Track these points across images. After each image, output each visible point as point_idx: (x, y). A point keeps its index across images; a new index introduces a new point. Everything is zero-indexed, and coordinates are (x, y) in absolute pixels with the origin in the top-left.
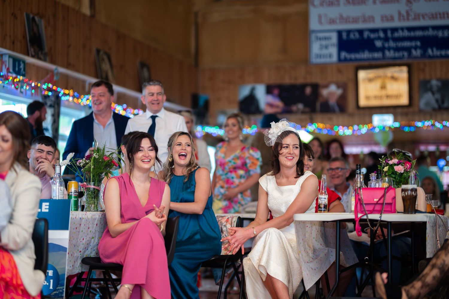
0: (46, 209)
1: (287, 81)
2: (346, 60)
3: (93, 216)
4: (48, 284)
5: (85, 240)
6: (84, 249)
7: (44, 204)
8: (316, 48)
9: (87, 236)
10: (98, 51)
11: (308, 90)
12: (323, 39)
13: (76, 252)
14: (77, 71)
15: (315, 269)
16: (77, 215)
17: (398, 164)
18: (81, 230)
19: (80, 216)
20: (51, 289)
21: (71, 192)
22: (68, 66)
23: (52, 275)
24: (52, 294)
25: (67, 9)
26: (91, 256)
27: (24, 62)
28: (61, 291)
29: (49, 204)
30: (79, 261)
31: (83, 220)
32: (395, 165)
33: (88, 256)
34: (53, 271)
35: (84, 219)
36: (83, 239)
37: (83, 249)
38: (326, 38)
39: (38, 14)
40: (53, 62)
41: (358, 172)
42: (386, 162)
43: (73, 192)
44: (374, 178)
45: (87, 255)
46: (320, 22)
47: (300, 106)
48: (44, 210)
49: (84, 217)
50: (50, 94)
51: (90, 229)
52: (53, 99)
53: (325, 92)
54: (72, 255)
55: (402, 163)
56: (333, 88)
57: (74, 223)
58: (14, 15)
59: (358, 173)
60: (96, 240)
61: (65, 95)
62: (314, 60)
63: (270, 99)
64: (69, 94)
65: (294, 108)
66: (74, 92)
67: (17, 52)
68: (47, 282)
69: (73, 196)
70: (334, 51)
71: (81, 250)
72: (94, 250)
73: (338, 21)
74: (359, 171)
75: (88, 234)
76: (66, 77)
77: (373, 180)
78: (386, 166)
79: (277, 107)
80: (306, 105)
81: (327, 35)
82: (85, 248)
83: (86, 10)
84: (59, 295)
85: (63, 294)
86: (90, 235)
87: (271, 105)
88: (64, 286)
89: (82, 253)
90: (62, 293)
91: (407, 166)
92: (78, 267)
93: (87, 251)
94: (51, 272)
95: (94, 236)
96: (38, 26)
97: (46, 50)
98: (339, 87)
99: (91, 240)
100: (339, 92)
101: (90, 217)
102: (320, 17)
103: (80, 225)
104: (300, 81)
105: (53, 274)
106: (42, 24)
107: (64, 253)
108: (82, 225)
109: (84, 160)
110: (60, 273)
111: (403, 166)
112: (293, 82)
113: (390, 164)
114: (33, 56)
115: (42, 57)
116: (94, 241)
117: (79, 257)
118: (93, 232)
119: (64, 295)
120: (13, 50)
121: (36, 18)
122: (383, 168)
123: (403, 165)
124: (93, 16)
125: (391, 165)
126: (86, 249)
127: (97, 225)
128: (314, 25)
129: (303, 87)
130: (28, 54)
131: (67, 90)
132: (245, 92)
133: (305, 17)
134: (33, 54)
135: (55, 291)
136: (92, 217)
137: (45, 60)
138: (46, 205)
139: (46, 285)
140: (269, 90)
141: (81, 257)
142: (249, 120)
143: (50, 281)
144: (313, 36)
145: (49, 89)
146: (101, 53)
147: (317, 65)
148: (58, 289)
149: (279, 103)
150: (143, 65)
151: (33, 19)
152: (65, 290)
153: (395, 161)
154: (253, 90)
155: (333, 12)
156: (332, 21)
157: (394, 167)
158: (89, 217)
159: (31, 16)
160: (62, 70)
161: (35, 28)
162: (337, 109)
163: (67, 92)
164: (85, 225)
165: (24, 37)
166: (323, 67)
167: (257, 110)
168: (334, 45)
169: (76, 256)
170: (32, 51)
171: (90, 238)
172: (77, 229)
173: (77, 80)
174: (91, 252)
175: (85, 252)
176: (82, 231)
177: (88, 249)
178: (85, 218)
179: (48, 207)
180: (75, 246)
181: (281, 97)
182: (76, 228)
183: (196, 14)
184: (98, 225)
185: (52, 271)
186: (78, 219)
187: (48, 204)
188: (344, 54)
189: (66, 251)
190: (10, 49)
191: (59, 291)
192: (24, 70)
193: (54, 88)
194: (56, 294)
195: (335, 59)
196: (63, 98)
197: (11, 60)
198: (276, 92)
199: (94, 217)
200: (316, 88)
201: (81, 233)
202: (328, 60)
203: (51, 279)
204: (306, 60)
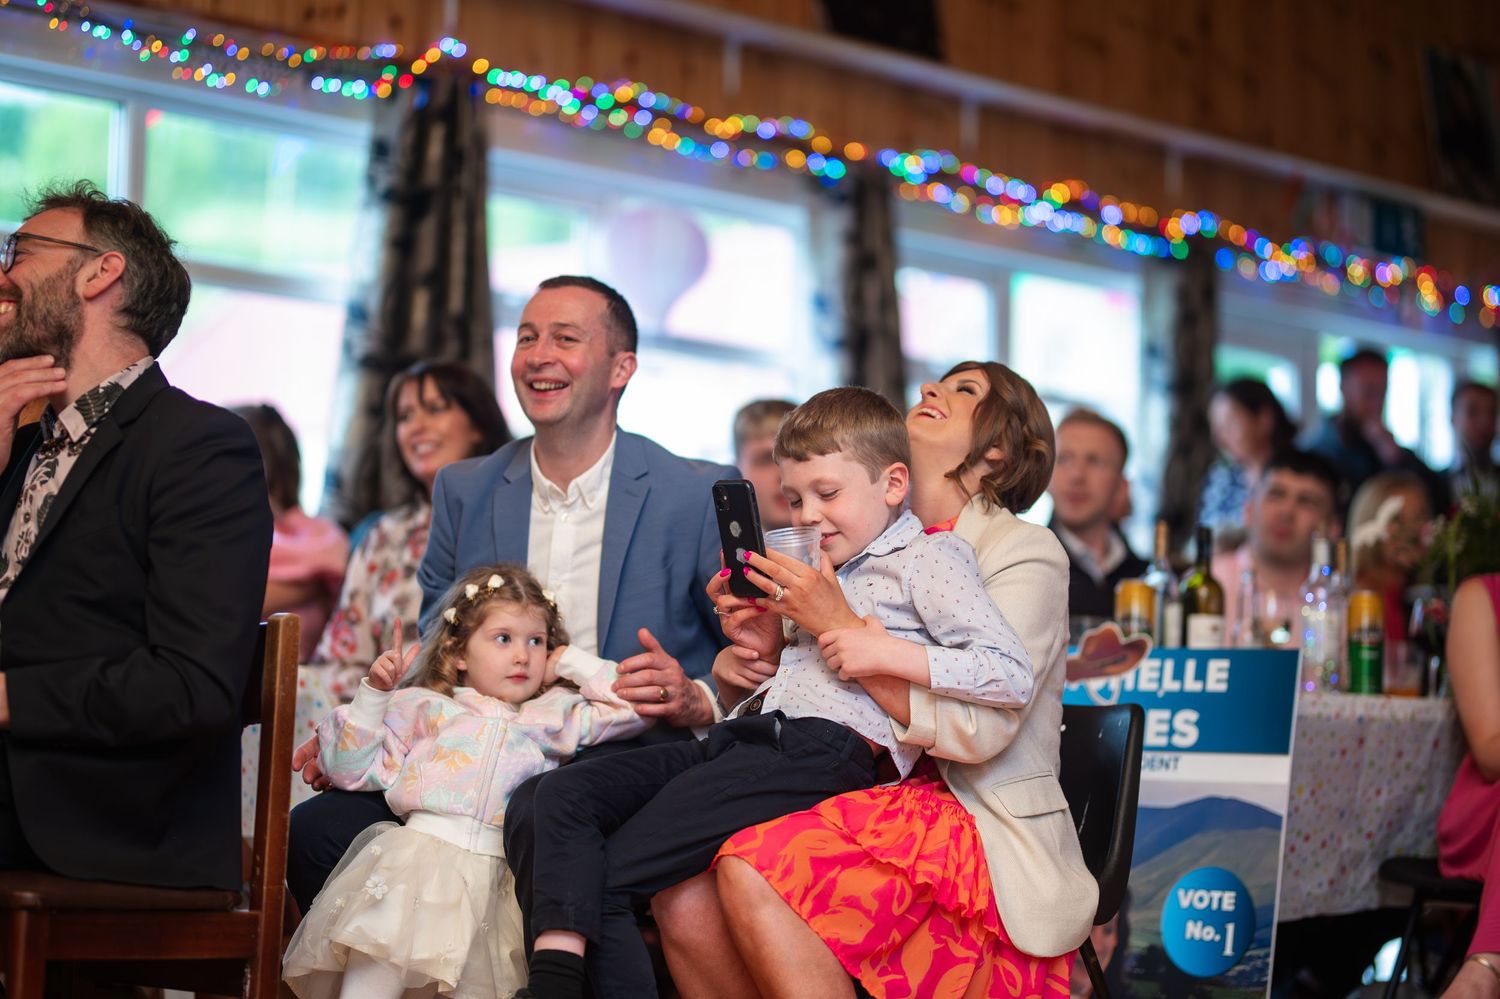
0: (1218, 681)
3: (1417, 715)
4: (1217, 938)
5: (1384, 795)
6: (1385, 825)
7: (1214, 665)
9: (1395, 782)
13: (1349, 836)
18: (1366, 760)
19: (1361, 711)
20: (1227, 957)
21: (1358, 633)
23: (1231, 908)
24: (1231, 973)
27: (1417, 215)
28: (1259, 963)
29: (1231, 665)
30: (1369, 870)
31: (1375, 727)
33: (1404, 854)
34: (1238, 895)
35: (1376, 724)
36: (1378, 792)
37: (1381, 827)
43: (1365, 631)
45: (1400, 850)
48: (1213, 686)
49: (1376, 714)
51: (1407, 759)
54: (1324, 844)
58: (1381, 58)
60: (1436, 798)
68: (1216, 933)
69: (1365, 644)
71: (1372, 829)
75: (1397, 775)
82: (1390, 824)
84: (1251, 980)
85: (1266, 975)
86: (1409, 780)
88: (1269, 946)
89: (1376, 840)
90: (1263, 971)
92: (1366, 888)
93: (1401, 835)
94: (1230, 898)
95: (1424, 782)
99: (1414, 798)
101: (1406, 716)
103: (1361, 741)
105: (1235, 906)
107: (1272, 831)
108: (1371, 743)
114: (1450, 192)
116: (1428, 799)
117: (1367, 855)
118: (1422, 770)
119: (1269, 978)
126: (1394, 826)
127: (1435, 744)
134: (1452, 182)
135: (1238, 963)
136: (1413, 718)
138: (1219, 670)
139: (1213, 939)
141: (1374, 855)
143: (1225, 928)
148: (1251, 958)
152: (1271, 960)
158: (1400, 715)
164: (1381, 743)
165: (1420, 128)
169: (1349, 851)
171: (1406, 788)
172: (1346, 754)
174: (1416, 842)
175: (1389, 837)
176: (1372, 763)
177: (1401, 828)
178: (1383, 720)
179: (1225, 675)
180: (1342, 815)
182: (1343, 752)
184: (1442, 745)
185: (1233, 894)
186: (1348, 720)
187: (1227, 663)
189: (1279, 827)
190: (1363, 170)
191: (1252, 963)
192: (1418, 237)
194: (1241, 973)
199: (1421, 718)
201: (1365, 771)
203: (1228, 922)
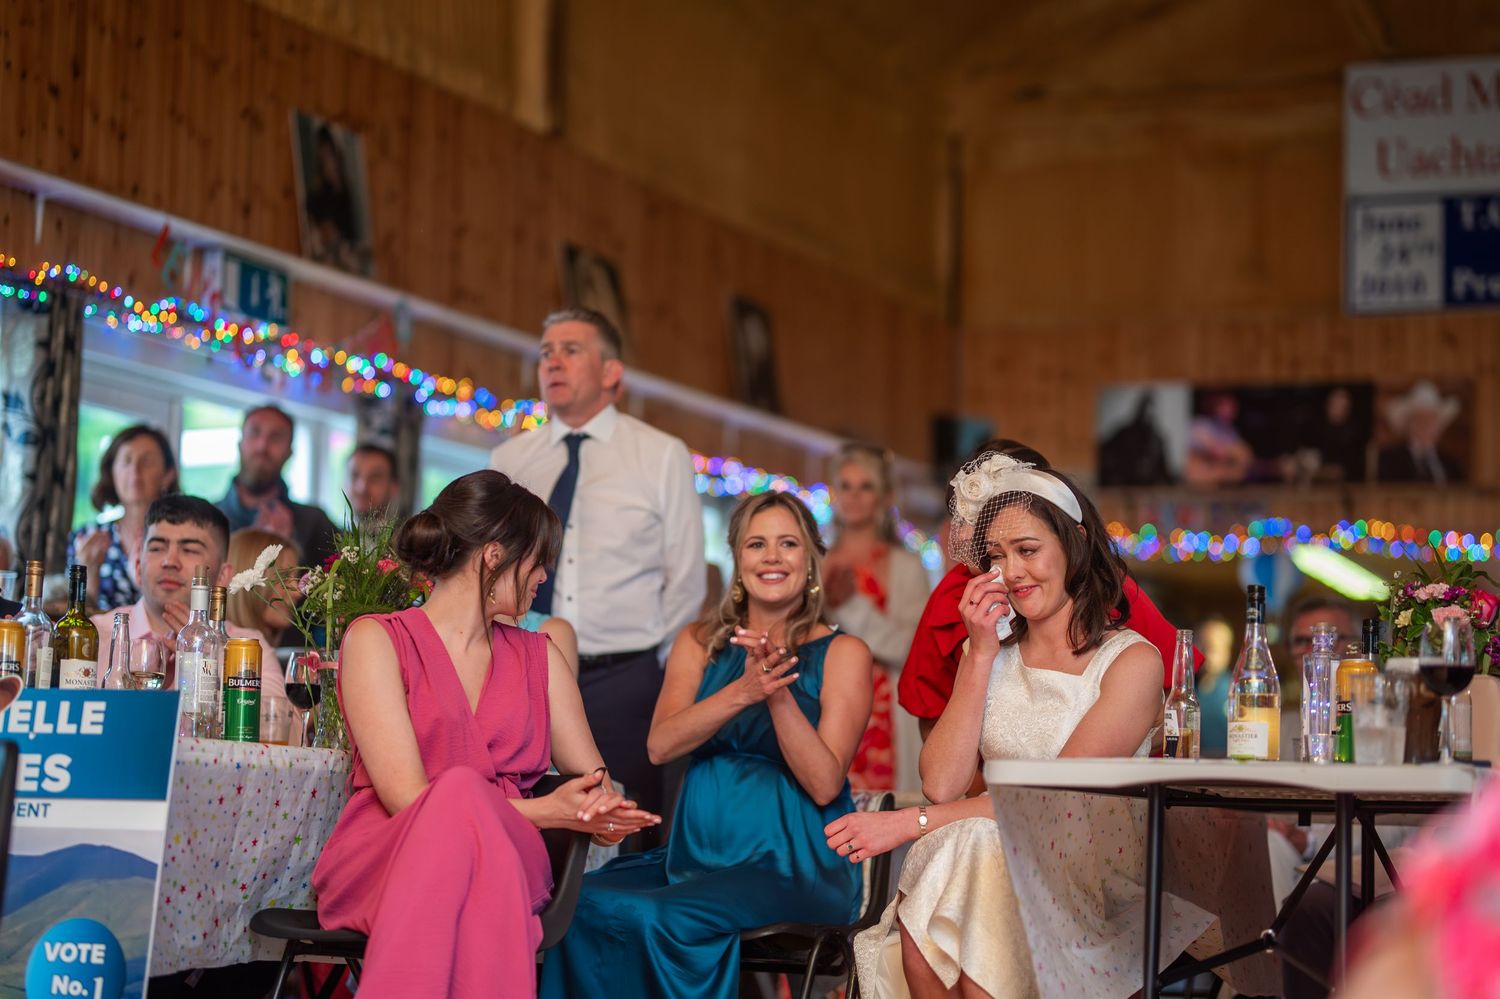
0: (93, 723)
1: (1265, 372)
2: (1471, 297)
3: (294, 762)
4: (85, 993)
5: (260, 845)
6: (259, 876)
7: (89, 707)
8: (1366, 258)
9: (271, 832)
10: (572, 254)
11: (1338, 406)
12: (1391, 225)
13: (224, 887)
14: (491, 316)
15: (1107, 973)
16: (222, 755)
17: (1448, 600)
18: (245, 809)
19: (238, 758)
21: (235, 678)
22: (456, 297)
23: (101, 961)
25: (457, 105)
26: (294, 908)
27: (283, 276)
29: (108, 707)
30: (241, 922)
31: (253, 773)
32: (1437, 602)
33: (278, 906)
34: (107, 947)
35: (255, 771)
36: (255, 842)
37: (255, 879)
38: (1401, 225)
39: (343, 117)
40: (394, 279)
41: (1253, 613)
42: (1405, 592)
43: (243, 676)
44: (1326, 641)
45: (274, 902)
46: (1383, 168)
47: (1311, 460)
48: (87, 728)
49: (254, 761)
50: (383, 390)
51: (284, 808)
52: (391, 407)
53: (1396, 412)
54: (199, 896)
55: (1461, 597)
56: (1425, 397)
57: (210, 781)
58: (252, 118)
59: (1256, 617)
60: (312, 849)
61: (438, 395)
62: (1361, 299)
63: (1205, 434)
64: (453, 396)
65: (1288, 467)
66: (475, 387)
67: (260, 240)
68: (84, 988)
69: (243, 690)
70: (1431, 268)
71: (247, 881)
72: (305, 885)
73: (1445, 164)
74: (1256, 611)
75: (274, 825)
76: (448, 337)
77: (1320, 647)
78: (1406, 609)
79: (1230, 461)
80: (1327, 458)
81: (1407, 211)
82: (264, 876)
83: (533, 112)
86: (286, 830)
87: (1205, 456)
89: (250, 892)
91: (1481, 608)
92: (239, 940)
93: (275, 888)
94: (100, 950)
95: (300, 832)
96: (340, 159)
97: (369, 238)
98: (1444, 393)
99: (290, 849)
100: (1449, 410)
101: (284, 764)
102: (1382, 150)
103: (239, 789)
104: (1310, 373)
105: (105, 958)
106: (359, 152)
107: (146, 881)
108: (249, 792)
109: (317, 572)
110: (128, 956)
111: (1466, 607)
112: (1285, 374)
113: (1419, 601)
114: (317, 259)
115: (353, 262)
116: (304, 850)
117: (241, 907)
118: (298, 819)
120: (246, 235)
121: (338, 132)
122: (1396, 615)
123: (1467, 603)
124: (557, 133)
125: (1424, 604)
126: (268, 878)
127: (314, 793)
128: (1361, 176)
129: (1321, 393)
130: (298, 250)
131: (449, 377)
132: (1119, 408)
133: (1331, 149)
134: (319, 249)
136: (291, 765)
137: (362, 273)
138: (95, 712)
139: (81, 995)
140: (1202, 404)
141: (247, 907)
142: (1131, 507)
143: (94, 983)
144: (1358, 216)
145: (381, 376)
146: (584, 262)
147: (1369, 316)
149: (1236, 450)
150: (745, 308)
151: (325, 135)
153: (1440, 589)
154: (1145, 403)
155: (1428, 133)
156: (1425, 165)
157: (1433, 611)
158: (279, 763)
159: (317, 122)
160: (426, 309)
161: (330, 166)
162: (1438, 470)
163: (447, 385)
164: (259, 791)
165: (289, 192)
166: (1391, 326)
167: (1162, 475)
168: (1430, 248)
169: (222, 902)
170: (314, 240)
171: (282, 838)
172: (224, 802)
173: (489, 349)
174: (291, 893)
175: (262, 889)
176: (250, 813)
177: (276, 880)
178: (261, 767)
179: (100, 718)
180: (217, 865)
181: (1242, 428)
182: (221, 800)
183: (955, 145)
184: (321, 795)
185: (102, 947)
186: (226, 767)
187: (101, 706)
188: (1463, 279)
189: (153, 877)
190: (232, 231)
192: (284, 302)
193: (400, 370)
195: (1433, 294)
196: (434, 409)
197: (234, 270)
198: (1226, 409)
199: (301, 765)
200: (1364, 395)
201: (243, 820)
202: (1409, 299)
203: (97, 976)
204: (1332, 300)
